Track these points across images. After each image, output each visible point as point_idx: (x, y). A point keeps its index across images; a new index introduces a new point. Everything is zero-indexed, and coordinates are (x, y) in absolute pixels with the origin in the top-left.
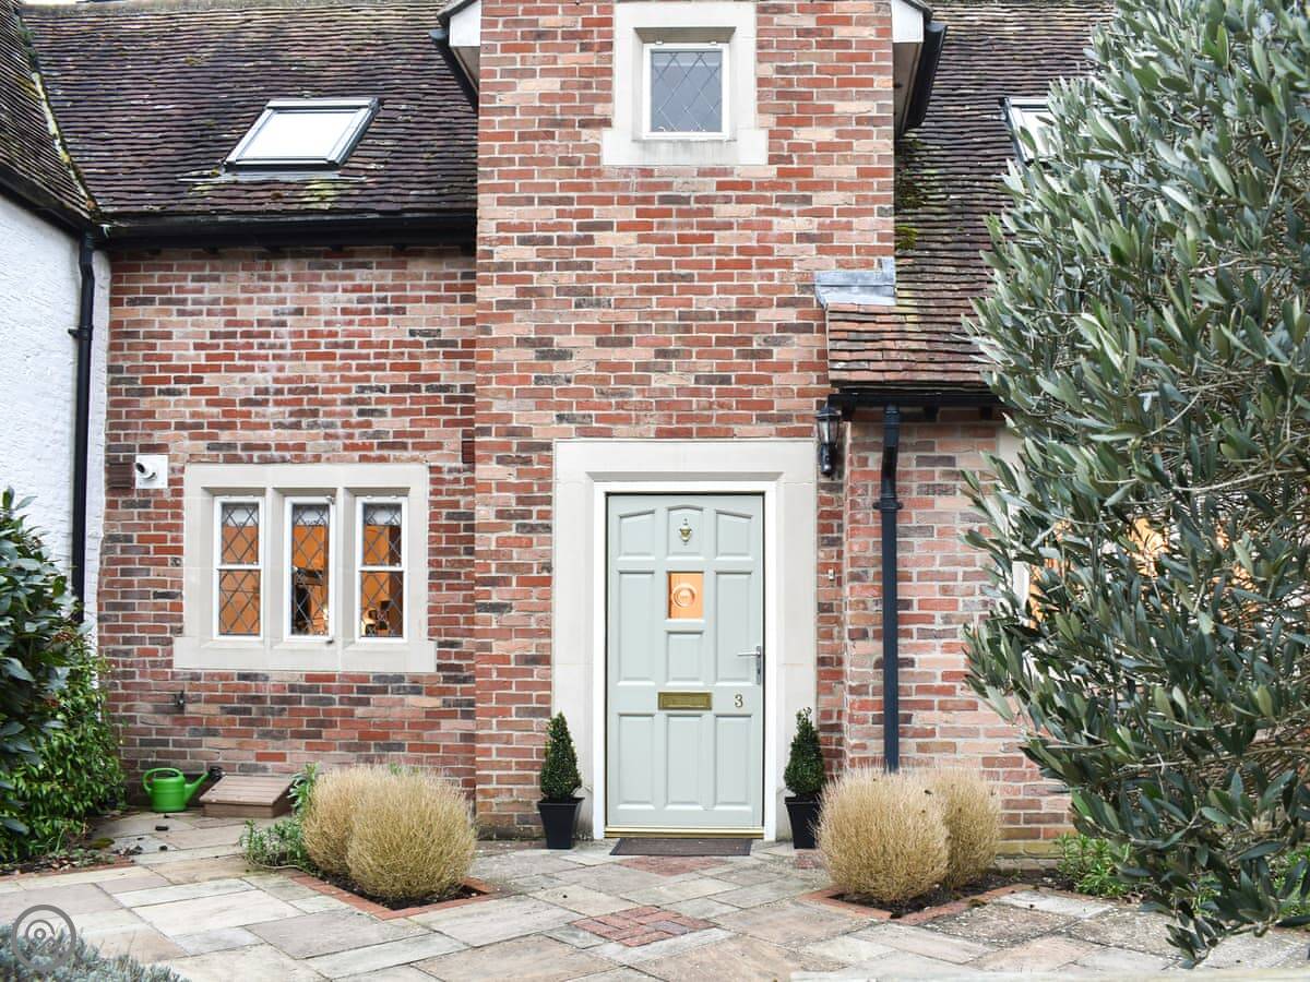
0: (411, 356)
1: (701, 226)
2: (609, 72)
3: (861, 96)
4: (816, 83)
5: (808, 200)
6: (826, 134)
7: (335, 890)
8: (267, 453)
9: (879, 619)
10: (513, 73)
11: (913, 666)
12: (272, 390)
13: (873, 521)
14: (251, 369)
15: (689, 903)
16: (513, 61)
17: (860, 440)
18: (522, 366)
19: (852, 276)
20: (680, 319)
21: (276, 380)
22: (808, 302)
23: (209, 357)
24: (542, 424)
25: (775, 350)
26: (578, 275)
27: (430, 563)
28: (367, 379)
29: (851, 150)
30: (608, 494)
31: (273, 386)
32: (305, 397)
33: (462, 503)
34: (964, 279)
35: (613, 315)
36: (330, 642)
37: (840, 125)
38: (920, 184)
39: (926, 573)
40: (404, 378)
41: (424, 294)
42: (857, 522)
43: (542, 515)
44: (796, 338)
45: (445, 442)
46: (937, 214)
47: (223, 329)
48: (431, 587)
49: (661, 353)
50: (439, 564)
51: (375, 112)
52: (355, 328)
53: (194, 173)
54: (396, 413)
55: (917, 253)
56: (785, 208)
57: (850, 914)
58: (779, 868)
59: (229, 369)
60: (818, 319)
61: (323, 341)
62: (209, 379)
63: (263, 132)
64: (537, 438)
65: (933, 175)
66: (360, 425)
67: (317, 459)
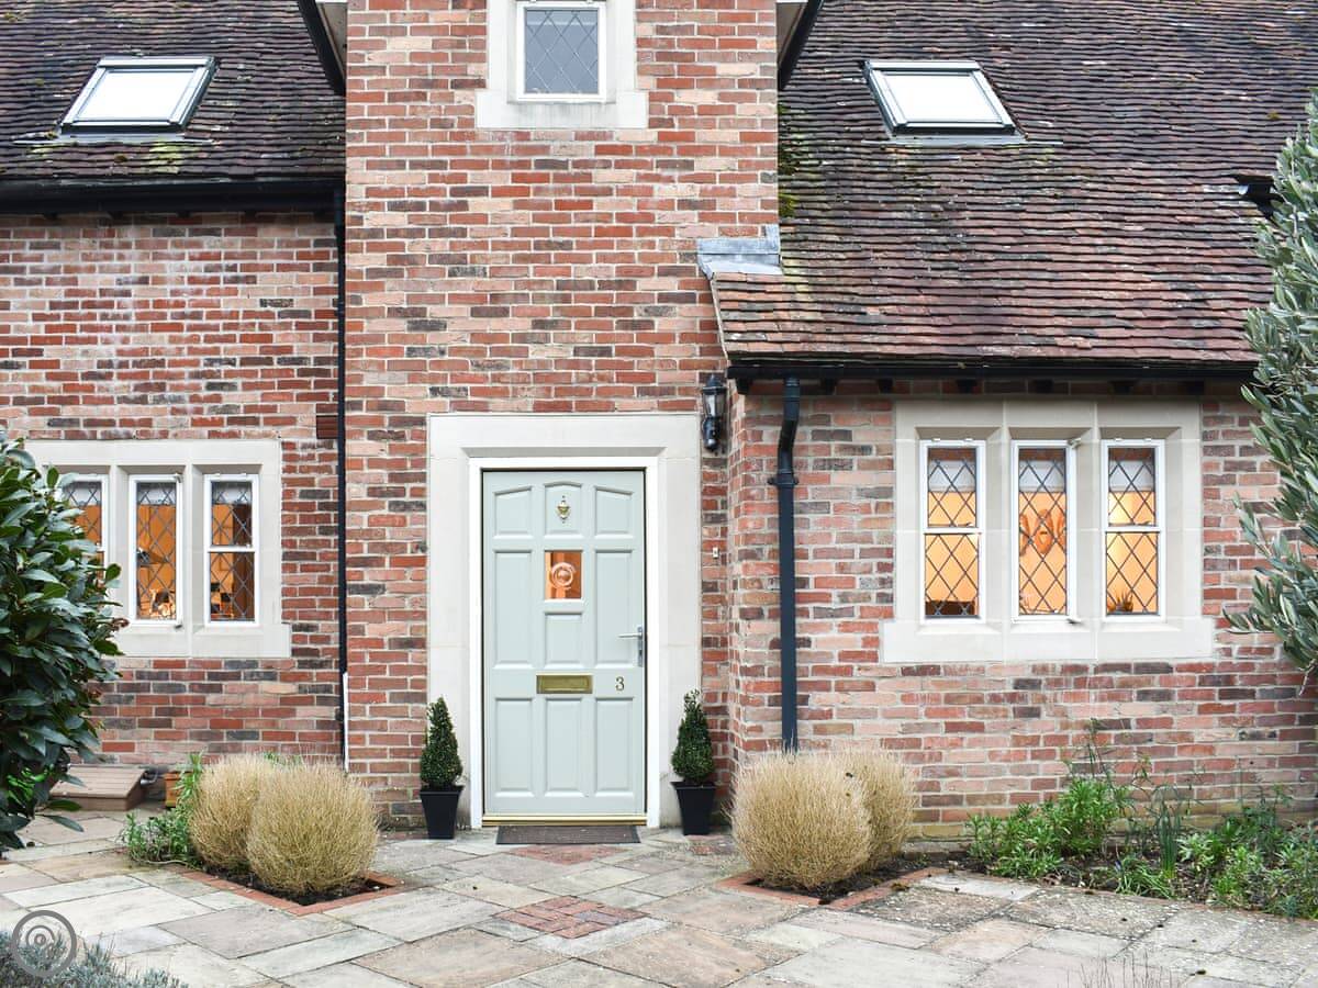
0: (262, 327)
1: (579, 191)
2: (483, 31)
3: (743, 58)
4: (698, 44)
5: (690, 165)
6: (708, 97)
7: (232, 886)
8: (111, 429)
9: (775, 597)
10: (382, 31)
11: (809, 646)
12: (115, 363)
13: (768, 496)
14: (93, 341)
15: (606, 893)
16: (382, 18)
17: (754, 414)
18: (394, 337)
19: (735, 244)
20: (558, 289)
21: (120, 353)
22: (690, 271)
23: (49, 329)
24: (415, 397)
25: (657, 321)
26: (451, 243)
27: (284, 544)
28: (216, 351)
29: (734, 113)
30: (483, 471)
31: (116, 359)
32: (151, 370)
33: (316, 481)
34: (850, 247)
35: (488, 284)
36: (179, 627)
37: (722, 87)
38: (790, 149)
39: (822, 551)
40: (255, 350)
41: (275, 262)
42: (752, 498)
43: (415, 492)
44: (677, 307)
45: (299, 416)
46: (812, 181)
47: (63, 299)
48: (285, 568)
49: (538, 324)
50: (293, 544)
51: (212, 71)
52: (203, 297)
53: (31, 135)
54: (247, 387)
55: (798, 221)
56: (666, 173)
57: (777, 902)
58: (679, 855)
59: (71, 341)
60: (704, 289)
61: (169, 311)
62: (49, 352)
63: (98, 91)
64: (410, 412)
65: (801, 140)
66: (208, 399)
67: (164, 435)
